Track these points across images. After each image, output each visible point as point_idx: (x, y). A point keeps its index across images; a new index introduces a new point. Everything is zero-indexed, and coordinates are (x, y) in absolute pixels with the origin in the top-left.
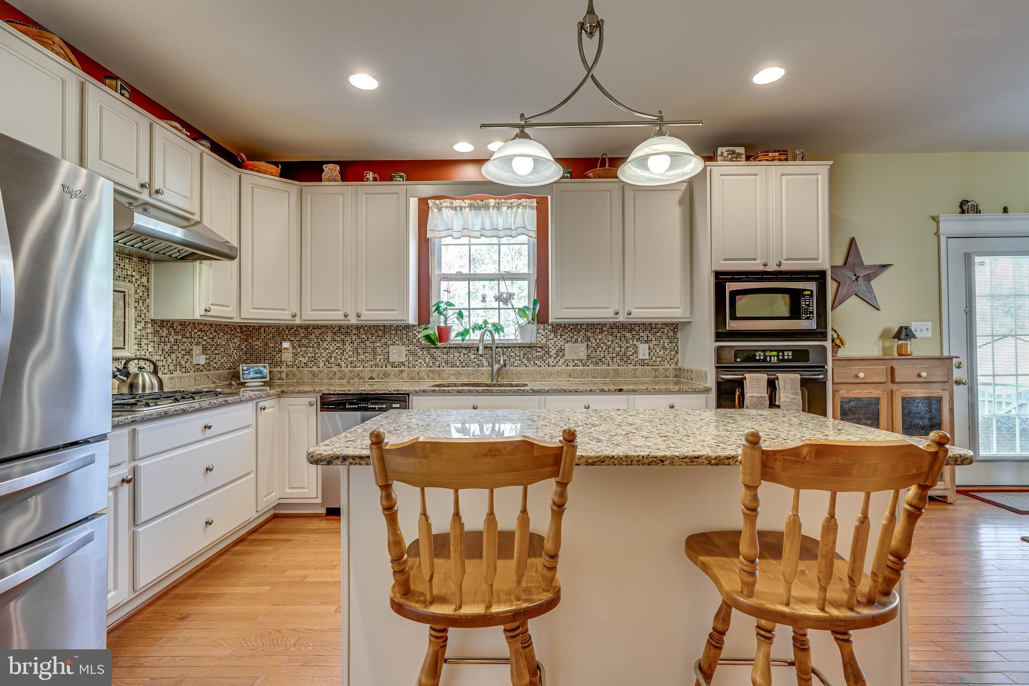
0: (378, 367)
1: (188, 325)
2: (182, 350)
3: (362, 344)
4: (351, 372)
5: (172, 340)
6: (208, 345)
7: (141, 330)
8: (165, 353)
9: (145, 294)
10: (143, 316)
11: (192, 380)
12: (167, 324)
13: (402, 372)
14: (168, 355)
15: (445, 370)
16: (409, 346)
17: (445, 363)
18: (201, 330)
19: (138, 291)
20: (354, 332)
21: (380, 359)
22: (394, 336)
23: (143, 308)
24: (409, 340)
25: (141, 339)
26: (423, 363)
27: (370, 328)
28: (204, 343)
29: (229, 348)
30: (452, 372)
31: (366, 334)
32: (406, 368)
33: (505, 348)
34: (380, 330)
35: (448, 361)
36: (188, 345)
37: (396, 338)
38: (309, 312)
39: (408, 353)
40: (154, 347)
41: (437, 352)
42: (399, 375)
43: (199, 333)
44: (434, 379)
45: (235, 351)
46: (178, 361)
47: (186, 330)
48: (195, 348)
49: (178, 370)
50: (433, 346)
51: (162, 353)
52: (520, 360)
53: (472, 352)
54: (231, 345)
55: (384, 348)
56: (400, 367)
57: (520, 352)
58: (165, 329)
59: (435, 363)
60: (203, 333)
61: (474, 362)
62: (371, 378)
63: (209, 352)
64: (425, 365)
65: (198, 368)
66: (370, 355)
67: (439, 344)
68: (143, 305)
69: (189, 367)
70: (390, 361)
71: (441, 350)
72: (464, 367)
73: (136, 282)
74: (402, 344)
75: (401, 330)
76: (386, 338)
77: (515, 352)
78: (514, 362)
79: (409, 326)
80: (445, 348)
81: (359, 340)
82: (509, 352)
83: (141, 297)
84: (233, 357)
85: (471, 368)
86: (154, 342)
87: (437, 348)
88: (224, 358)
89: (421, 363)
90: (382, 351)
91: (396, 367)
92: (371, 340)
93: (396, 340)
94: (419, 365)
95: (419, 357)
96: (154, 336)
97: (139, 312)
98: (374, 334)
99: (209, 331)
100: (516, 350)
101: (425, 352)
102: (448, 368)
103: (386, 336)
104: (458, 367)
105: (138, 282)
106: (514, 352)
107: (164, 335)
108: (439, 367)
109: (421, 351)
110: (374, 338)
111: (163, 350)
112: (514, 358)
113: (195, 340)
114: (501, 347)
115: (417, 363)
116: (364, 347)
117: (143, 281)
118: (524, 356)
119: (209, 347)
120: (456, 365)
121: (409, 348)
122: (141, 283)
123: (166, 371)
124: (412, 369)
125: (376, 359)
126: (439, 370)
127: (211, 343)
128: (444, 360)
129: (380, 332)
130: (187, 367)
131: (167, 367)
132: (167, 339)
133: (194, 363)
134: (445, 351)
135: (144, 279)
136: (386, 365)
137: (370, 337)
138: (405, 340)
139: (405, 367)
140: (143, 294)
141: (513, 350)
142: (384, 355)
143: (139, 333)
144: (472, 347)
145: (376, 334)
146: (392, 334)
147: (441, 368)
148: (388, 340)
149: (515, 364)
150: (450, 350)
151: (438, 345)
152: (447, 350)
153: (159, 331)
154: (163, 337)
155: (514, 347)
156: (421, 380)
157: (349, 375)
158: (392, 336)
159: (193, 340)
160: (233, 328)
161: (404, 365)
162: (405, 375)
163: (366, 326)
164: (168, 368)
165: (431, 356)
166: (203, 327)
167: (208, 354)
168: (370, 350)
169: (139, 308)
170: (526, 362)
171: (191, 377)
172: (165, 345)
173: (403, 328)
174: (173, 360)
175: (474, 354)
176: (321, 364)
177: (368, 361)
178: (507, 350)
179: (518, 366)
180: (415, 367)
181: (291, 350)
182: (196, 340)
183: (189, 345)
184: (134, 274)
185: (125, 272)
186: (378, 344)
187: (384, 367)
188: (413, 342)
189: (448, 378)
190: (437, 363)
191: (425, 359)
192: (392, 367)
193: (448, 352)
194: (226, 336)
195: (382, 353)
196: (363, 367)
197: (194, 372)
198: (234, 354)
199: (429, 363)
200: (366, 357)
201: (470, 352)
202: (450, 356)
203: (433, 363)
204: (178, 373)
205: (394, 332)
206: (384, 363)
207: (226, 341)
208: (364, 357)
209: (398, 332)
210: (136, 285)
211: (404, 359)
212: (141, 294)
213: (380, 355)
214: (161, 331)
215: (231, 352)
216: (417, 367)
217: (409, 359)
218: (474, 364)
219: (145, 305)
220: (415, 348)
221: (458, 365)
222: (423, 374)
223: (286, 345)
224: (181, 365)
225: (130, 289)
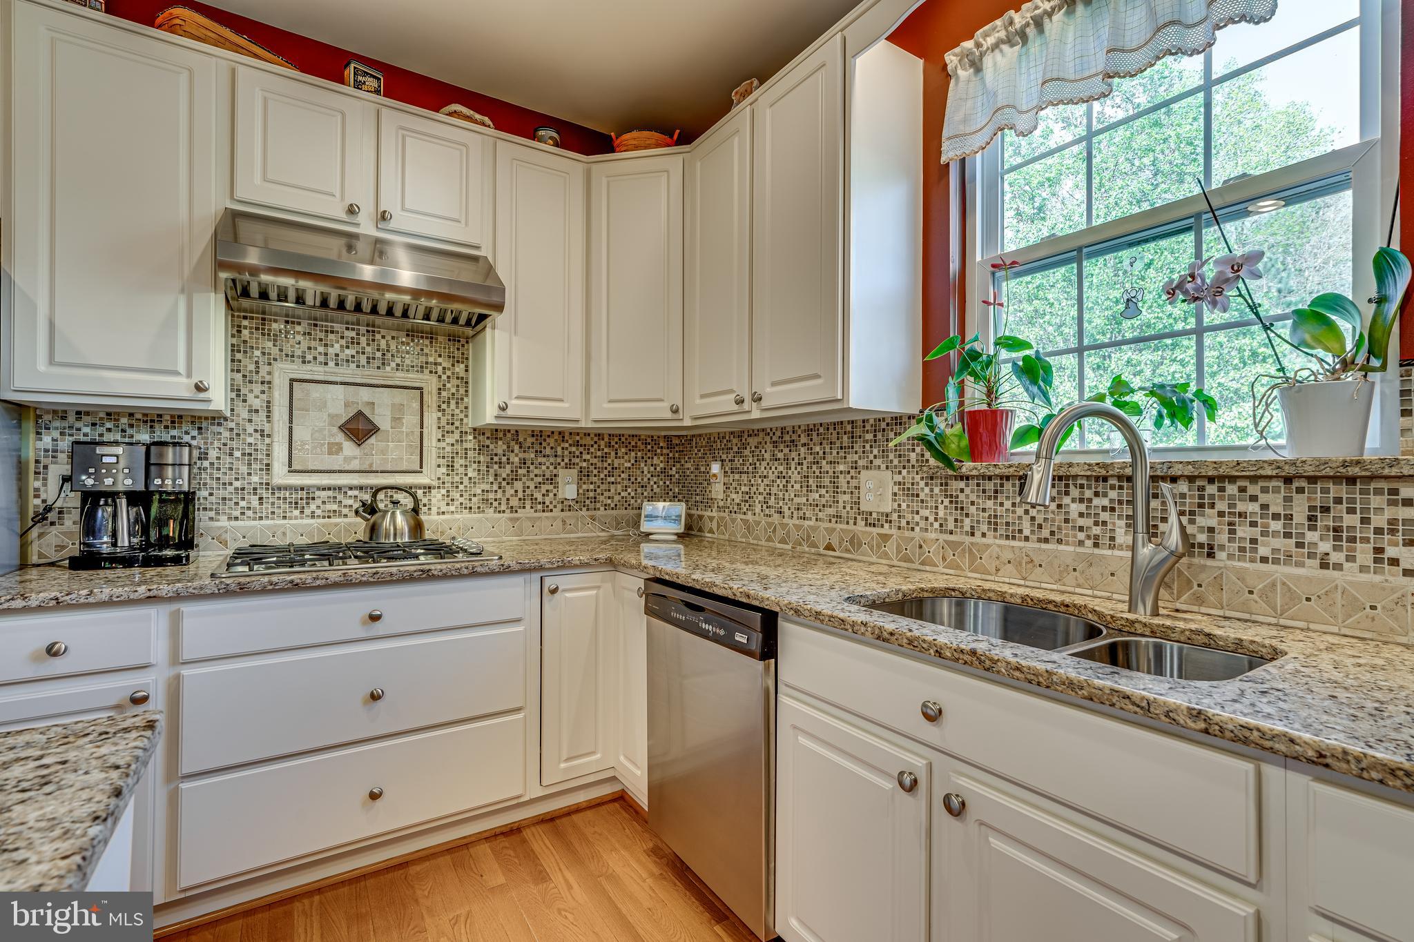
0: (840, 523)
1: (549, 436)
2: (536, 476)
3: (814, 467)
4: (798, 527)
5: (517, 459)
6: (592, 468)
7: (453, 445)
8: (500, 479)
9: (462, 391)
10: (457, 424)
11: (558, 523)
12: (505, 435)
13: (885, 538)
14: (508, 484)
15: (988, 546)
16: (900, 473)
17: (989, 523)
18: (577, 444)
19: (448, 385)
20: (804, 439)
21: (844, 502)
22: (871, 447)
23: (457, 411)
24: (900, 456)
25: (453, 457)
26: (931, 519)
27: (828, 429)
28: (584, 464)
29: (638, 472)
30: (1010, 556)
31: (821, 444)
32: (894, 531)
33: (1211, 480)
34: (845, 433)
35: (996, 516)
36: (548, 468)
37: (875, 451)
38: (698, 401)
39: (899, 489)
40: (479, 470)
41: (967, 491)
42: (879, 547)
43: (574, 449)
44: (958, 567)
45: (655, 479)
46: (528, 492)
47: (544, 444)
48: (561, 472)
49: (528, 507)
50: (950, 472)
51: (496, 479)
52: (1288, 535)
53: (1075, 492)
54: (646, 468)
55: (852, 478)
56: (882, 526)
57: (1288, 499)
58: (500, 443)
59: (962, 521)
60: (581, 449)
61: (1081, 529)
62: (829, 547)
63: (595, 479)
64: (936, 525)
65: (566, 506)
66: (827, 492)
67: (968, 466)
68: (457, 407)
69: (551, 503)
70: (862, 509)
71: (978, 485)
72: (1046, 541)
73: (444, 373)
74: (887, 467)
75: (884, 430)
76: (856, 453)
77: (1263, 498)
78: (1254, 541)
79: (901, 417)
80: (990, 478)
81: (810, 458)
82: (1231, 497)
83: (453, 394)
84: (649, 489)
85: (1071, 549)
86: (479, 462)
87: (967, 479)
88: (629, 490)
89: (927, 519)
90: (848, 482)
91: (874, 525)
92: (829, 458)
93: (875, 457)
94: (922, 523)
95: (922, 501)
96: (479, 454)
97: (450, 417)
98: (835, 443)
99: (596, 446)
100: (1265, 490)
101: (937, 490)
102: (998, 541)
103: (857, 447)
104: (1027, 539)
105: (449, 373)
106: (1254, 498)
107: (500, 451)
108: (973, 534)
109: (927, 484)
110: (835, 452)
111: (496, 475)
112: (1253, 524)
113: (563, 460)
114: (1191, 479)
115: (917, 518)
116: (817, 473)
117: (457, 369)
118: (1311, 518)
119: (595, 472)
120: (1020, 531)
121: (898, 478)
122: (453, 373)
123: (503, 507)
124: (907, 534)
125: (838, 502)
126: (972, 544)
127: (600, 464)
128: (986, 515)
129: (845, 438)
130: (547, 503)
131: (504, 502)
132: (504, 459)
133: (560, 496)
134: (990, 486)
135: (460, 368)
136: (856, 518)
137: (828, 450)
138: (891, 456)
139: (890, 527)
140: (458, 391)
141: (1253, 489)
142: (852, 493)
143: (449, 449)
144: (1075, 477)
145: (838, 445)
146: (867, 441)
147: (978, 538)
148: (860, 458)
149: (1263, 551)
150: (1002, 485)
151: (964, 470)
152: (995, 485)
153: (488, 447)
154: (496, 455)
155: (1254, 479)
156: (928, 568)
157: (795, 535)
158: (868, 447)
159: (559, 460)
160: (649, 440)
161: (891, 522)
162: (890, 548)
163: (821, 425)
164: (508, 504)
165: (951, 502)
166: (581, 438)
167: (592, 483)
168: (826, 481)
169: (448, 411)
170: (1325, 547)
171: (555, 518)
172: (500, 467)
173: (888, 425)
174: (516, 491)
175: (1081, 500)
176: (758, 510)
177: (824, 506)
178: (1222, 489)
179: (1276, 561)
180: (913, 529)
181: (721, 478)
182: (566, 460)
183: (551, 468)
184: (440, 360)
185: (423, 359)
186: (841, 467)
187: (851, 522)
188: (909, 461)
189: (998, 570)
190: (967, 521)
191: (937, 508)
192: (866, 525)
193: (996, 492)
194: (633, 454)
195: (848, 488)
196: (817, 520)
197: (562, 510)
198: (652, 483)
199: (946, 520)
200: (820, 496)
201: (1067, 493)
202: (1002, 504)
203: (956, 520)
204: (528, 512)
205: (869, 436)
206: (852, 514)
207: (633, 461)
208: (817, 496)
209: (879, 435)
210: (444, 377)
211: (888, 506)
212: (454, 390)
213: (845, 492)
214: (492, 447)
215: (646, 479)
216: (917, 529)
217: (899, 505)
218: (1081, 536)
219: (462, 407)
220: (913, 478)
221: (1027, 532)
222: (932, 551)
223: (715, 468)
224: (533, 500)
225: (430, 383)
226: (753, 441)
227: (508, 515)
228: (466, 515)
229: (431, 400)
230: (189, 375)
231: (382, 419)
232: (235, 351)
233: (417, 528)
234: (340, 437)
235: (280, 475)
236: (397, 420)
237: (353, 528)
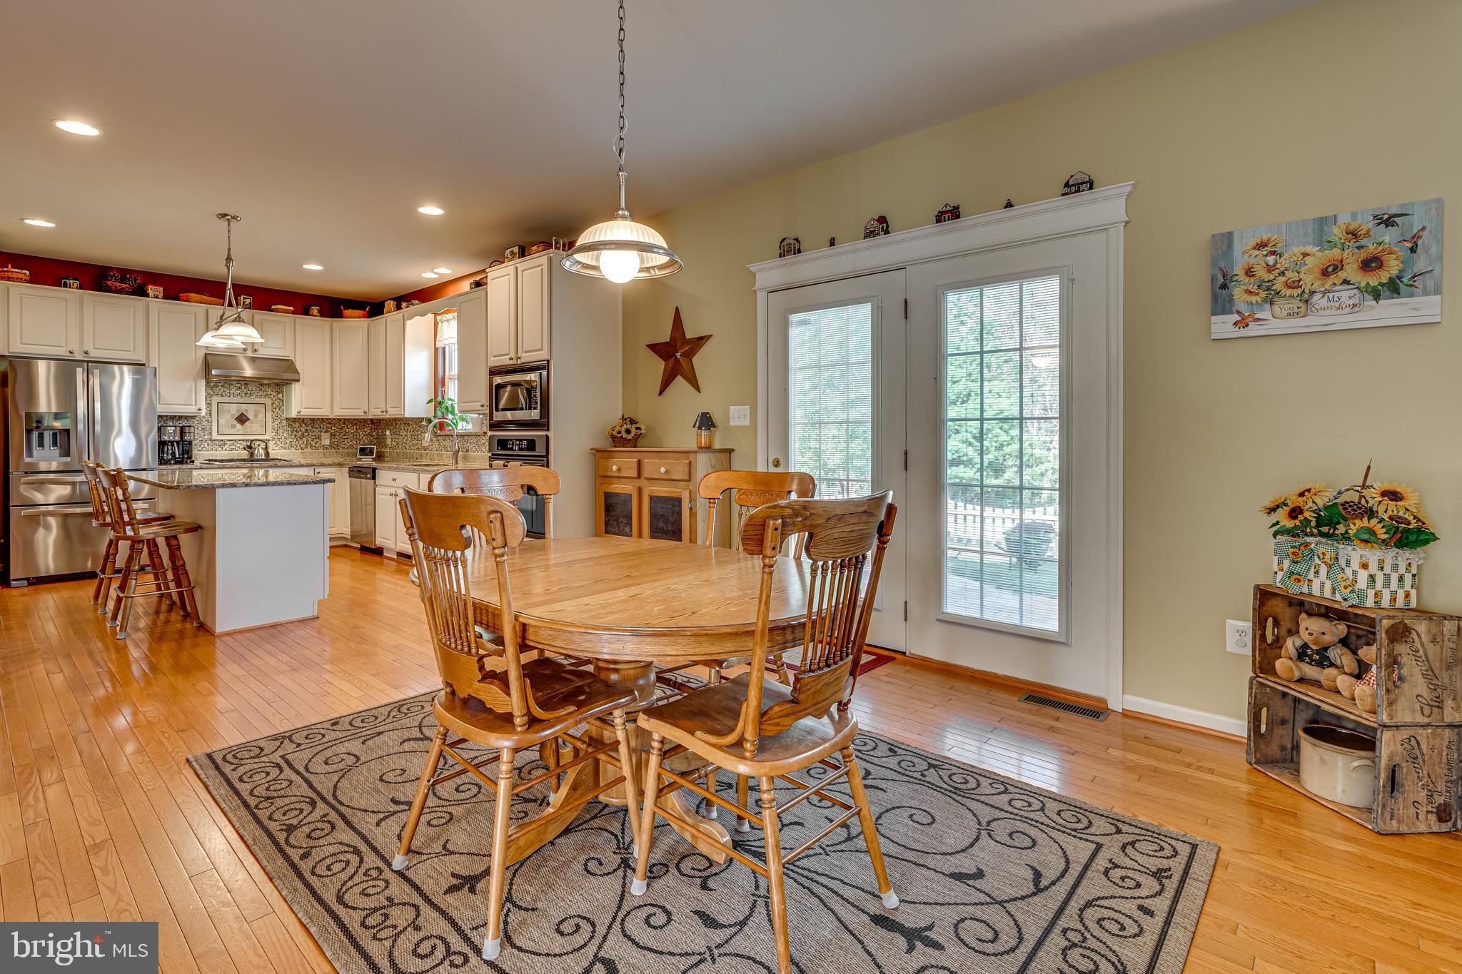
1: (317, 421)
2: (312, 436)
5: (304, 430)
6: (336, 433)
7: (278, 424)
8: (297, 437)
9: (282, 405)
10: (280, 416)
11: (322, 455)
12: (299, 421)
14: (300, 439)
17: (444, 448)
18: (330, 423)
19: (276, 402)
23: (279, 412)
25: (278, 429)
28: (333, 431)
36: (317, 433)
38: (372, 410)
40: (288, 434)
41: (440, 439)
43: (328, 426)
45: (365, 438)
46: (309, 442)
47: (315, 424)
48: (323, 434)
49: (309, 447)
51: (295, 437)
54: (361, 432)
58: (297, 423)
60: (331, 426)
63: (338, 437)
65: (325, 447)
68: (279, 410)
69: (319, 446)
73: (274, 398)
75: (427, 422)
79: (429, 419)
80: (444, 436)
83: (278, 406)
84: (362, 441)
86: (288, 431)
88: (353, 442)
92: (416, 431)
95: (434, 442)
96: (288, 428)
97: (276, 414)
98: (418, 425)
99: (338, 424)
103: (422, 427)
105: (276, 398)
107: (297, 427)
111: (295, 435)
119: (338, 434)
122: (278, 398)
123: (299, 447)
127: (340, 431)
130: (317, 446)
131: (299, 445)
132: (299, 429)
133: (322, 444)
135: (280, 396)
136: (421, 448)
137: (416, 427)
138: (428, 430)
140: (280, 404)
143: (276, 426)
148: (423, 431)
153: (292, 425)
154: (295, 428)
157: (409, 456)
159: (322, 430)
160: (362, 422)
161: (428, 449)
164: (301, 446)
166: (331, 421)
167: (336, 439)
169: (276, 412)
171: (319, 450)
172: (297, 433)
174: (304, 442)
176: (400, 448)
181: (390, 434)
182: (325, 430)
184: (272, 394)
185: (266, 393)
186: (419, 434)
189: (445, 460)
190: (441, 448)
192: (424, 450)
193: (445, 439)
194: (355, 427)
196: (414, 450)
197: (324, 449)
202: (445, 443)
204: (309, 450)
205: (424, 424)
207: (355, 430)
211: (428, 444)
212: (278, 404)
214: (294, 425)
219: (281, 410)
223: (388, 432)
224: (311, 445)
225: (268, 402)
226: (399, 423)
227: (300, 451)
228: (283, 451)
229: (269, 408)
230: (196, 405)
231: (250, 415)
232: (208, 396)
233: (267, 454)
234: (235, 422)
235: (215, 436)
236: (256, 416)
237: (244, 454)
